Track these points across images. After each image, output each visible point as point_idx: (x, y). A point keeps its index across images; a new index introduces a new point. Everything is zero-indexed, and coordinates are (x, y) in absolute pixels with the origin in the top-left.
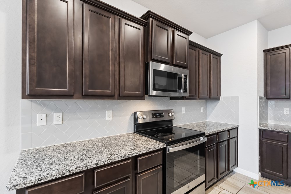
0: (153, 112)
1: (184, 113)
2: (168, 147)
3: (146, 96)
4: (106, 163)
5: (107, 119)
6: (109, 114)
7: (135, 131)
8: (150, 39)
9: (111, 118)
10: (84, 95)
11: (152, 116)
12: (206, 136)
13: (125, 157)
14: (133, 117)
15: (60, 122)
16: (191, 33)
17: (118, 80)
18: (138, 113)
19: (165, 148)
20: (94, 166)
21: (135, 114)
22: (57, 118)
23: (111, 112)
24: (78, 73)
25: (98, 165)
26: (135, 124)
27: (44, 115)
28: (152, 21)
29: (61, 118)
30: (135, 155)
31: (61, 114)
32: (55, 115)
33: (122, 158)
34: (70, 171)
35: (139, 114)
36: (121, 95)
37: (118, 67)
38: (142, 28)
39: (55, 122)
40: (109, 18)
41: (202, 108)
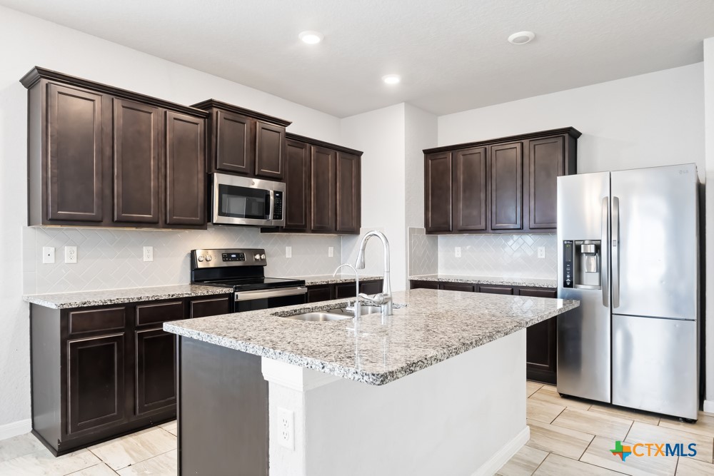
0: (224, 252)
1: (290, 256)
2: (236, 293)
3: (209, 223)
4: (150, 299)
5: (145, 259)
6: (147, 253)
7: (193, 279)
8: (214, 140)
9: (151, 259)
10: (116, 221)
11: (223, 258)
12: (308, 287)
13: (174, 297)
14: (189, 259)
15: (74, 261)
16: (288, 123)
17: (163, 200)
18: (197, 252)
19: (233, 294)
20: (136, 300)
21: (193, 253)
22: (70, 254)
23: (151, 248)
24: (108, 192)
25: (141, 300)
26: (192, 270)
27: (52, 249)
28: (217, 112)
29: (75, 254)
30: (187, 296)
31: (75, 249)
32: (67, 249)
33: (170, 297)
34: (111, 300)
35: (199, 254)
36: (168, 222)
37: (163, 181)
38: (201, 121)
39: (67, 260)
40: (150, 113)
41: (331, 249)
